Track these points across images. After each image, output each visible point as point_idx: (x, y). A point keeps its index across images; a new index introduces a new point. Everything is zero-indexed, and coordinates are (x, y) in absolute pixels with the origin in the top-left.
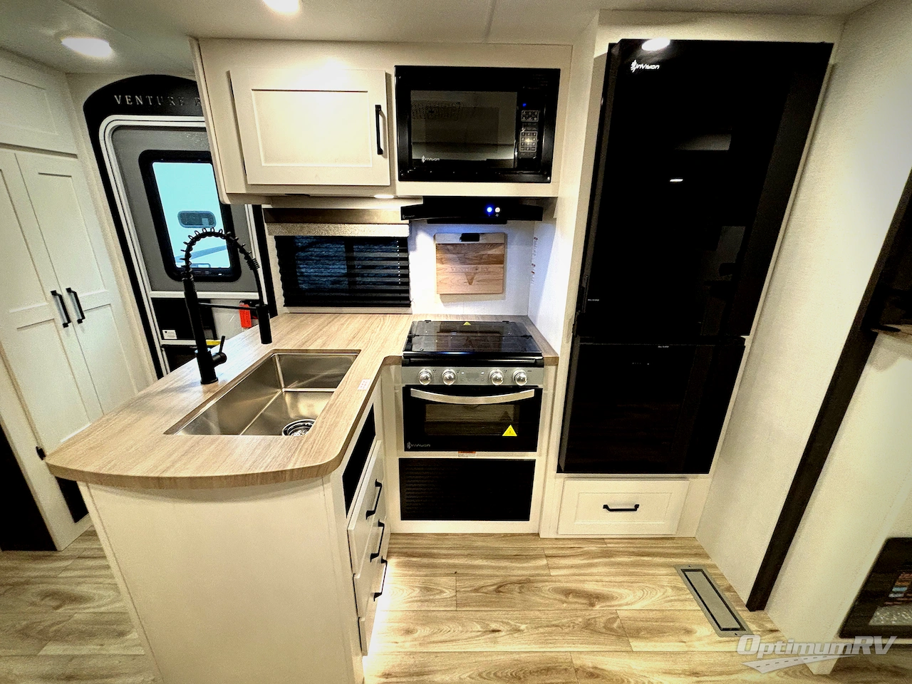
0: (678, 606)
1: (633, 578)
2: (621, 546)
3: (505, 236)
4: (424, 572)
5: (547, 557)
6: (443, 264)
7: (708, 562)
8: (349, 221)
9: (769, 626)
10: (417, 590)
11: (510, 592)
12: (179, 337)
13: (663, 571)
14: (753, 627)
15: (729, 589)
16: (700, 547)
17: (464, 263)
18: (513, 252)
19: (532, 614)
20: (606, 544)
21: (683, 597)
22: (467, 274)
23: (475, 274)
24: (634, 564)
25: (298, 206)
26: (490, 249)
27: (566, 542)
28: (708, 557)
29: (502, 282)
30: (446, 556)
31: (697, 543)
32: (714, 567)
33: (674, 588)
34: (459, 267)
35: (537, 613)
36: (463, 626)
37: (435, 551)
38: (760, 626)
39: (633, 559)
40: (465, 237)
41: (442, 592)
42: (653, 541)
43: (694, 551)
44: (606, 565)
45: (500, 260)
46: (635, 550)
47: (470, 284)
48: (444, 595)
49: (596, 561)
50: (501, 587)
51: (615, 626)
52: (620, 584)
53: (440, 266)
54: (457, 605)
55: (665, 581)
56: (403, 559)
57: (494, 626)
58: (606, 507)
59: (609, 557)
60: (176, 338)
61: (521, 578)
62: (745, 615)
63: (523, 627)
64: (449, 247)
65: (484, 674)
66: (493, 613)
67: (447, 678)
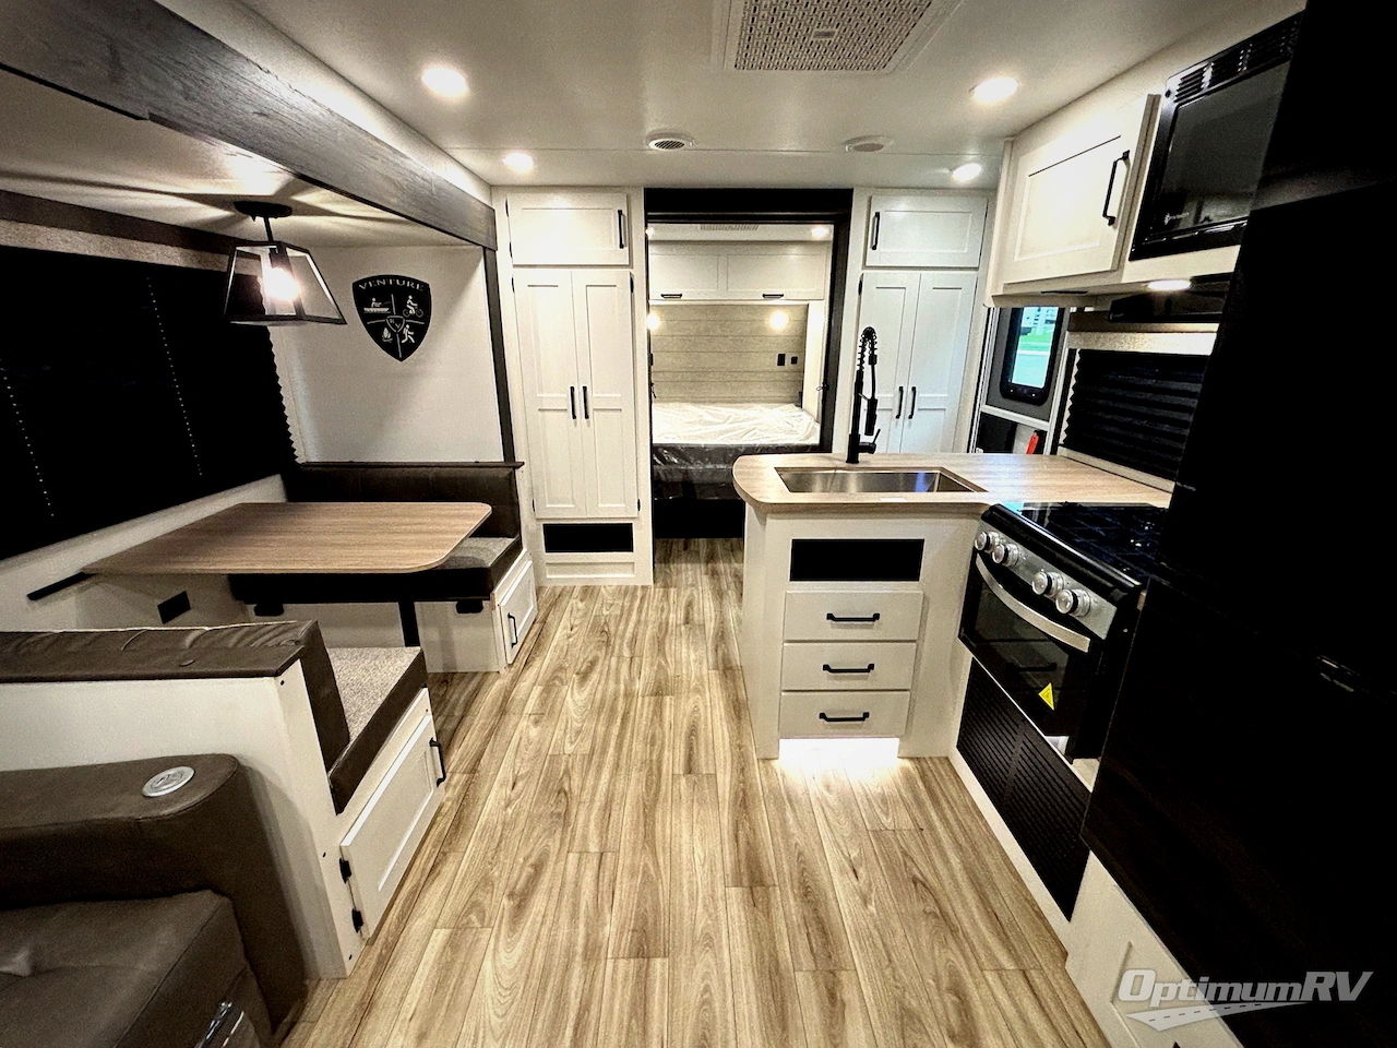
4: (908, 796)
10: (879, 790)
30: (944, 819)
37: (945, 805)
41: (887, 815)
48: (884, 819)
54: (874, 832)
56: (915, 773)
65: (802, 858)
66: (878, 874)
67: (791, 822)
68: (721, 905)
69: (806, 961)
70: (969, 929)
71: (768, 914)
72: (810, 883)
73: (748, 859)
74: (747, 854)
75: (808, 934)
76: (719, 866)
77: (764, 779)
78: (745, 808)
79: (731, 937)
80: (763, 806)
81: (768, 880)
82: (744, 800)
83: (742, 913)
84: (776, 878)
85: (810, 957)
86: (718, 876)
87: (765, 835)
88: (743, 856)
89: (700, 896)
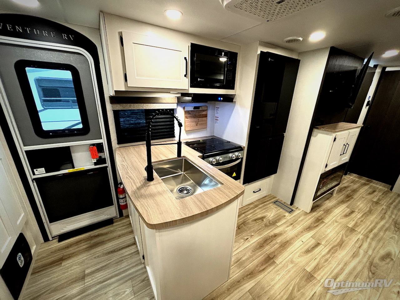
0: (279, 211)
1: (266, 209)
2: (257, 203)
3: (207, 107)
5: (243, 213)
6: (187, 118)
7: (277, 198)
8: (153, 102)
9: (296, 207)
11: (242, 227)
12: (47, 172)
13: (271, 205)
14: (294, 209)
15: (285, 203)
16: (273, 196)
17: (194, 118)
18: (209, 113)
19: (252, 230)
20: (254, 204)
21: (278, 209)
22: (196, 122)
23: (199, 122)
24: (264, 206)
25: (131, 96)
26: (203, 112)
27: (244, 208)
28: (276, 197)
29: (206, 124)
31: (272, 195)
32: (279, 199)
33: (275, 208)
34: (193, 119)
35: (253, 229)
36: (238, 242)
38: (295, 208)
39: (263, 204)
40: (195, 108)
42: (263, 199)
43: (273, 197)
44: (258, 209)
45: (206, 116)
46: (262, 202)
47: (197, 125)
49: (255, 209)
50: (239, 227)
51: (271, 222)
52: (264, 212)
53: (186, 119)
55: (272, 207)
57: (246, 238)
58: (254, 192)
59: (257, 207)
60: (45, 172)
61: (242, 222)
62: (291, 207)
63: (253, 234)
64: (189, 112)
65: (254, 250)
66: (243, 235)
67: (246, 257)
68: (283, 263)
69: (274, 242)
70: (243, 219)
71: (274, 252)
72: (258, 246)
73: (267, 263)
74: (265, 264)
75: (269, 243)
76: (275, 269)
77: (237, 272)
78: (252, 272)
79: (286, 257)
80: (247, 267)
81: (266, 256)
82: (250, 274)
83: (279, 257)
84: (264, 254)
85: (273, 241)
86: (278, 268)
87: (256, 262)
88: (267, 265)
89: (286, 270)
